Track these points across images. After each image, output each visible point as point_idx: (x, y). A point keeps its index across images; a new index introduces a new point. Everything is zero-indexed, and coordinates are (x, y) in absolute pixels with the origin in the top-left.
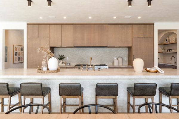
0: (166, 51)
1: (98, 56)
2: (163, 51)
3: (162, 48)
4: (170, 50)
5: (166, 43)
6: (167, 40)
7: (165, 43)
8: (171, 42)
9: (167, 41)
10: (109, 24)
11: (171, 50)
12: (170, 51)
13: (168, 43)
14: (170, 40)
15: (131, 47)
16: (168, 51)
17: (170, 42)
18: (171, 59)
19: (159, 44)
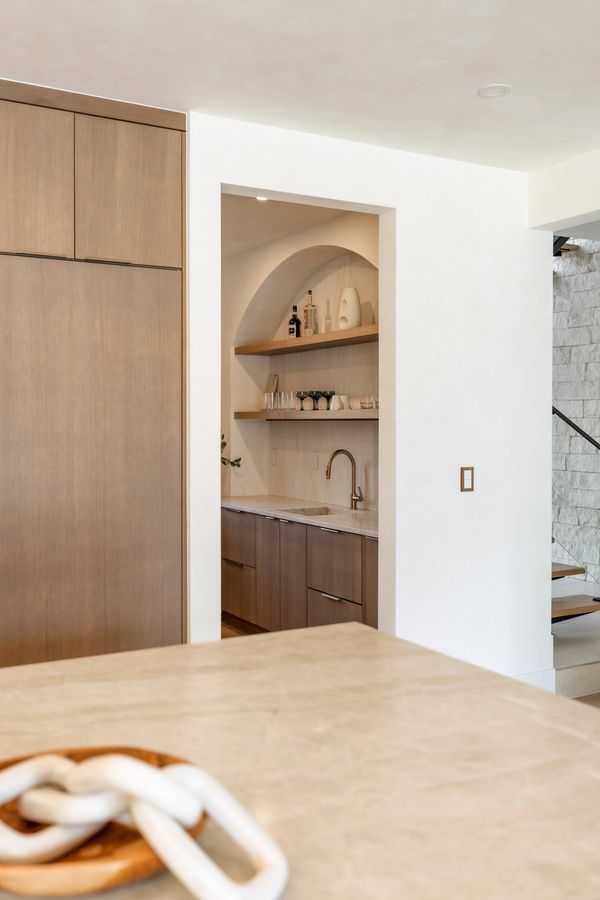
0: (290, 403)
2: (268, 400)
3: (265, 375)
4: (315, 397)
5: (292, 341)
6: (301, 316)
7: (283, 336)
8: (328, 327)
9: (295, 321)
11: (328, 398)
12: (322, 402)
13: (308, 337)
14: (321, 313)
16: (308, 404)
17: (322, 329)
18: (328, 474)
19: (236, 349)
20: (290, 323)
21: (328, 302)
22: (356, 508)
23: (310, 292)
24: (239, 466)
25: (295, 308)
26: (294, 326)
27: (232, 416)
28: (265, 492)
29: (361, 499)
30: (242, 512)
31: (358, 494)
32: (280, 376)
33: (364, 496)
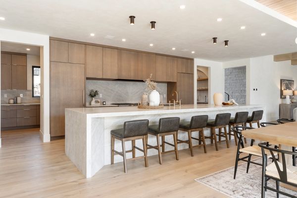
1: (137, 92)
10: (157, 54)
15: (176, 83)
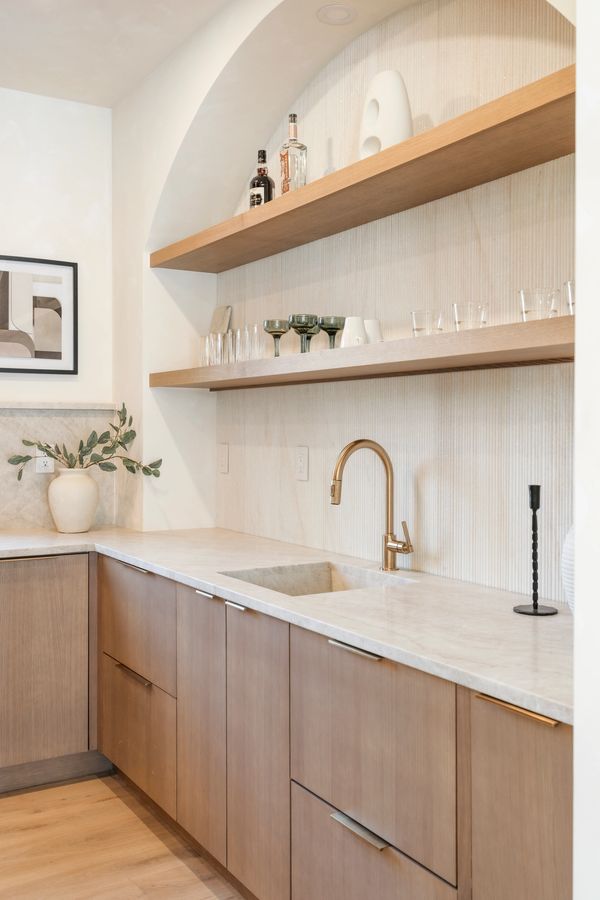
2: (210, 349)
6: (274, 170)
7: (238, 212)
9: (262, 180)
12: (320, 340)
18: (336, 492)
19: (153, 256)
20: (254, 185)
21: (330, 143)
22: (394, 568)
23: (293, 117)
24: (157, 475)
25: (262, 155)
26: (260, 191)
27: (146, 381)
28: (208, 522)
29: (407, 548)
30: (150, 573)
31: (400, 536)
32: (235, 307)
33: (412, 542)
